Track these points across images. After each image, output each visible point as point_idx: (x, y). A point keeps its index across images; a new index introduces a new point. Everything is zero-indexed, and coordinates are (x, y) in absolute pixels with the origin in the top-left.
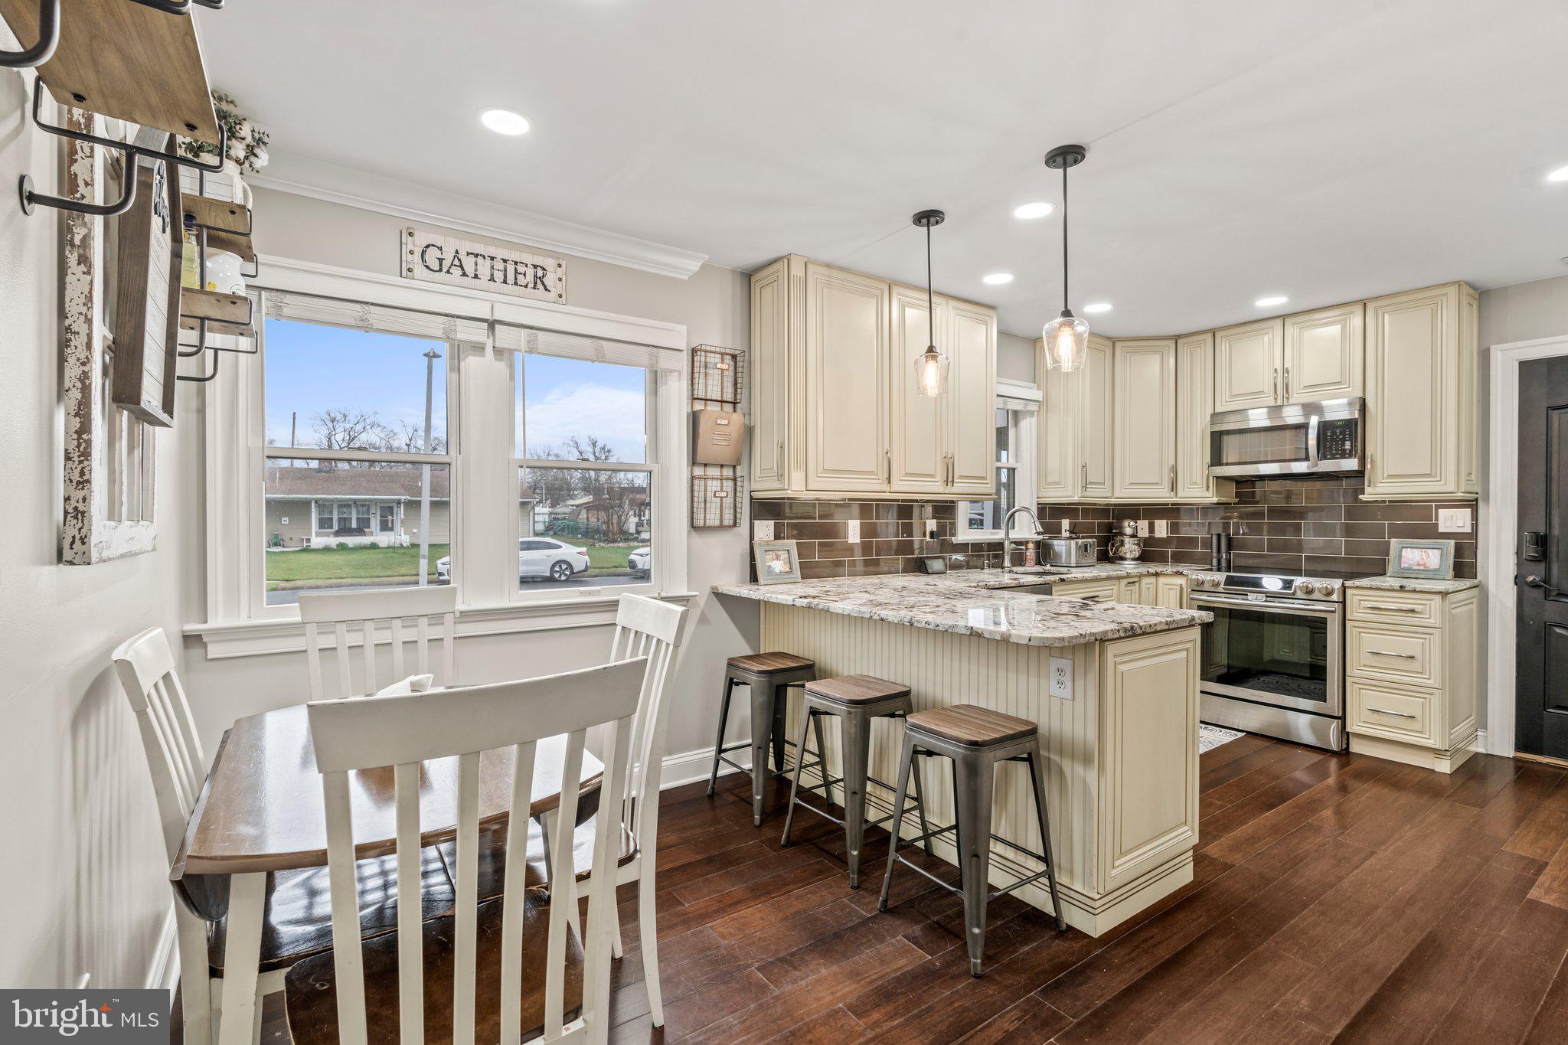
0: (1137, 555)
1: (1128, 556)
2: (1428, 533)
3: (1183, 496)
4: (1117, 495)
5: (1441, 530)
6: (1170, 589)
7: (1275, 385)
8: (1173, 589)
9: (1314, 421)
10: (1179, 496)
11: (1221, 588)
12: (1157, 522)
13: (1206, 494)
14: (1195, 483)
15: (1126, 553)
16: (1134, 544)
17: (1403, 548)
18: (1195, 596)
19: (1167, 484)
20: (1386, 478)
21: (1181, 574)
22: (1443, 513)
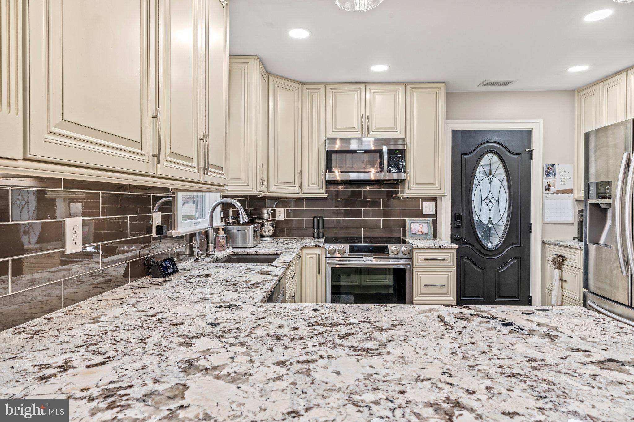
0: (272, 233)
1: (266, 234)
2: (419, 214)
3: (306, 192)
4: (271, 190)
5: (424, 213)
6: (310, 257)
7: (362, 126)
8: (312, 257)
9: (385, 149)
10: (304, 191)
11: (346, 255)
12: (278, 209)
13: (321, 191)
14: (313, 184)
15: (265, 232)
16: (271, 225)
17: (412, 223)
18: (329, 261)
19: (297, 184)
20: (415, 185)
21: (319, 246)
22: (424, 204)
